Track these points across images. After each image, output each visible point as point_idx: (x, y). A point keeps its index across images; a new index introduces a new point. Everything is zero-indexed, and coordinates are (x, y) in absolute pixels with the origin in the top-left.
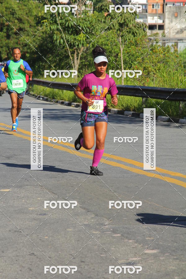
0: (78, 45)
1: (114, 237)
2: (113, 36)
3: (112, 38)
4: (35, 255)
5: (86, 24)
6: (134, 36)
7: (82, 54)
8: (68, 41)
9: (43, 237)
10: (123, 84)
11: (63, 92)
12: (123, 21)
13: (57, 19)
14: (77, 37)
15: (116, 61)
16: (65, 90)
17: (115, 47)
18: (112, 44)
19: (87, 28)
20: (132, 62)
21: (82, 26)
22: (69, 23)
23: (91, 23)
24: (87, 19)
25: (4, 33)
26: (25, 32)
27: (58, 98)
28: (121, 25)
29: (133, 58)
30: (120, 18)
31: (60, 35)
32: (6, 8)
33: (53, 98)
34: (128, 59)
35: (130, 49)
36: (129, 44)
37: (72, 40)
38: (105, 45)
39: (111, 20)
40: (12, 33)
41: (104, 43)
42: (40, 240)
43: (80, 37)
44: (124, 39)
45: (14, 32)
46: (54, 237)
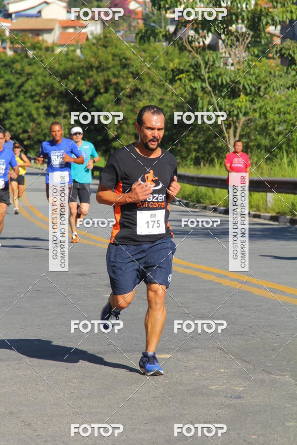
0: (237, 116)
5: (250, 79)
7: (242, 130)
8: (220, 108)
9: (248, 436)
11: (214, 192)
13: (203, 72)
14: (236, 102)
16: (219, 188)
19: (251, 87)
21: (244, 83)
22: (222, 79)
23: (258, 78)
24: (252, 72)
25: (110, 94)
26: (145, 94)
27: (207, 201)
31: (208, 100)
32: (114, 55)
33: (198, 202)
37: (227, 107)
40: (124, 95)
41: (282, 110)
42: (245, 440)
43: (240, 101)
45: (128, 94)
46: (267, 437)
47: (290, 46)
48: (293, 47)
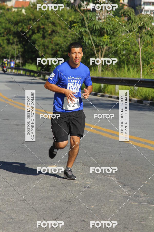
0: (103, 46)
1: (150, 208)
2: (132, 38)
3: (132, 39)
4: (85, 222)
5: (110, 27)
6: (151, 37)
7: (105, 53)
8: (94, 42)
9: (90, 206)
10: (141, 78)
12: (142, 25)
13: (86, 22)
14: (102, 39)
15: (135, 58)
17: (134, 47)
18: (132, 44)
19: (110, 31)
20: (149, 59)
21: (107, 29)
22: (95, 27)
23: (114, 26)
24: (111, 23)
25: (40, 34)
26: (57, 33)
28: (141, 28)
29: (149, 56)
30: (139, 22)
31: (88, 37)
34: (145, 57)
35: (147, 48)
36: (146, 44)
37: (98, 41)
38: (126, 45)
39: (132, 24)
40: (47, 34)
41: (125, 43)
43: (104, 39)
44: (143, 39)
46: (99, 207)
47: (128, 10)
48: (130, 11)
